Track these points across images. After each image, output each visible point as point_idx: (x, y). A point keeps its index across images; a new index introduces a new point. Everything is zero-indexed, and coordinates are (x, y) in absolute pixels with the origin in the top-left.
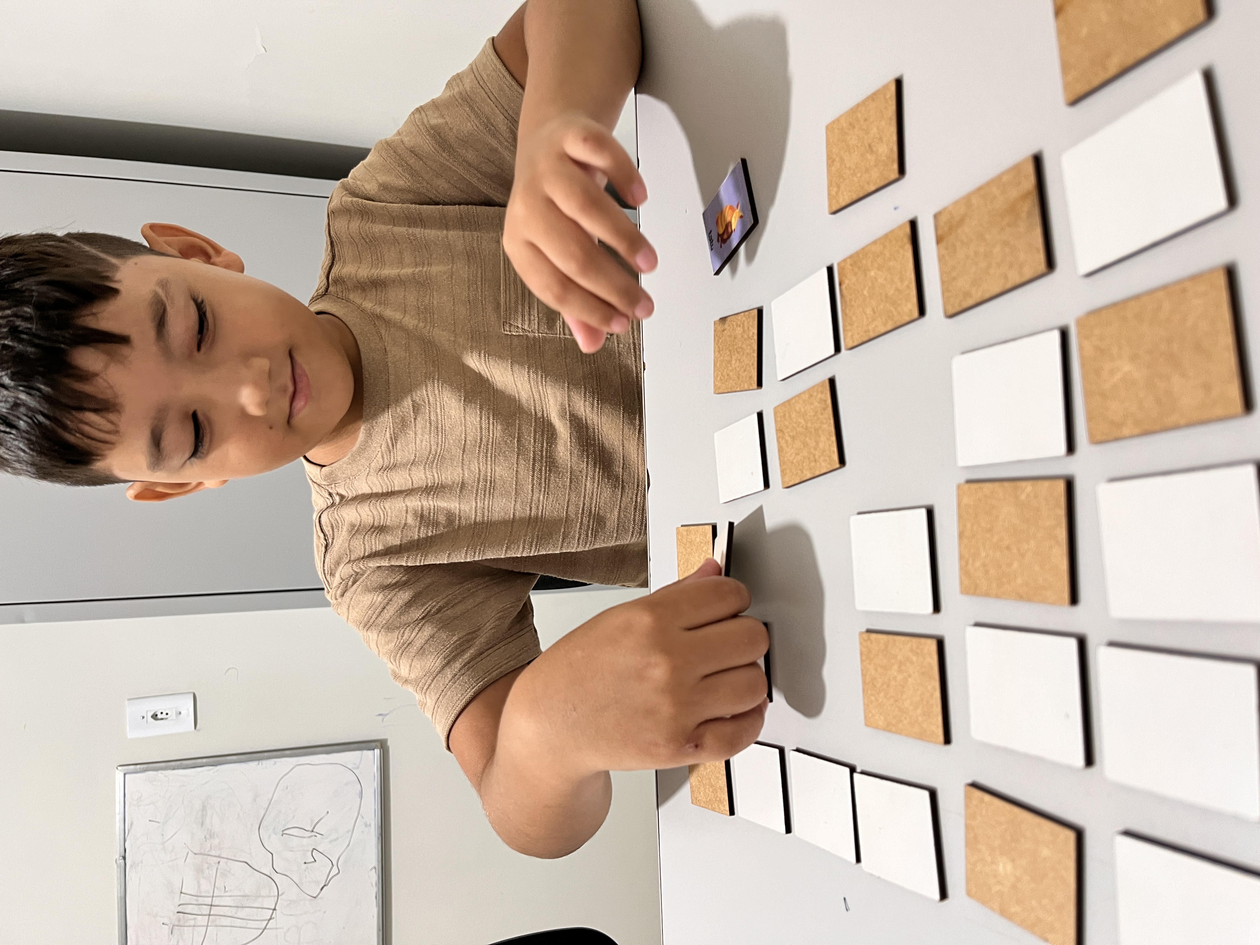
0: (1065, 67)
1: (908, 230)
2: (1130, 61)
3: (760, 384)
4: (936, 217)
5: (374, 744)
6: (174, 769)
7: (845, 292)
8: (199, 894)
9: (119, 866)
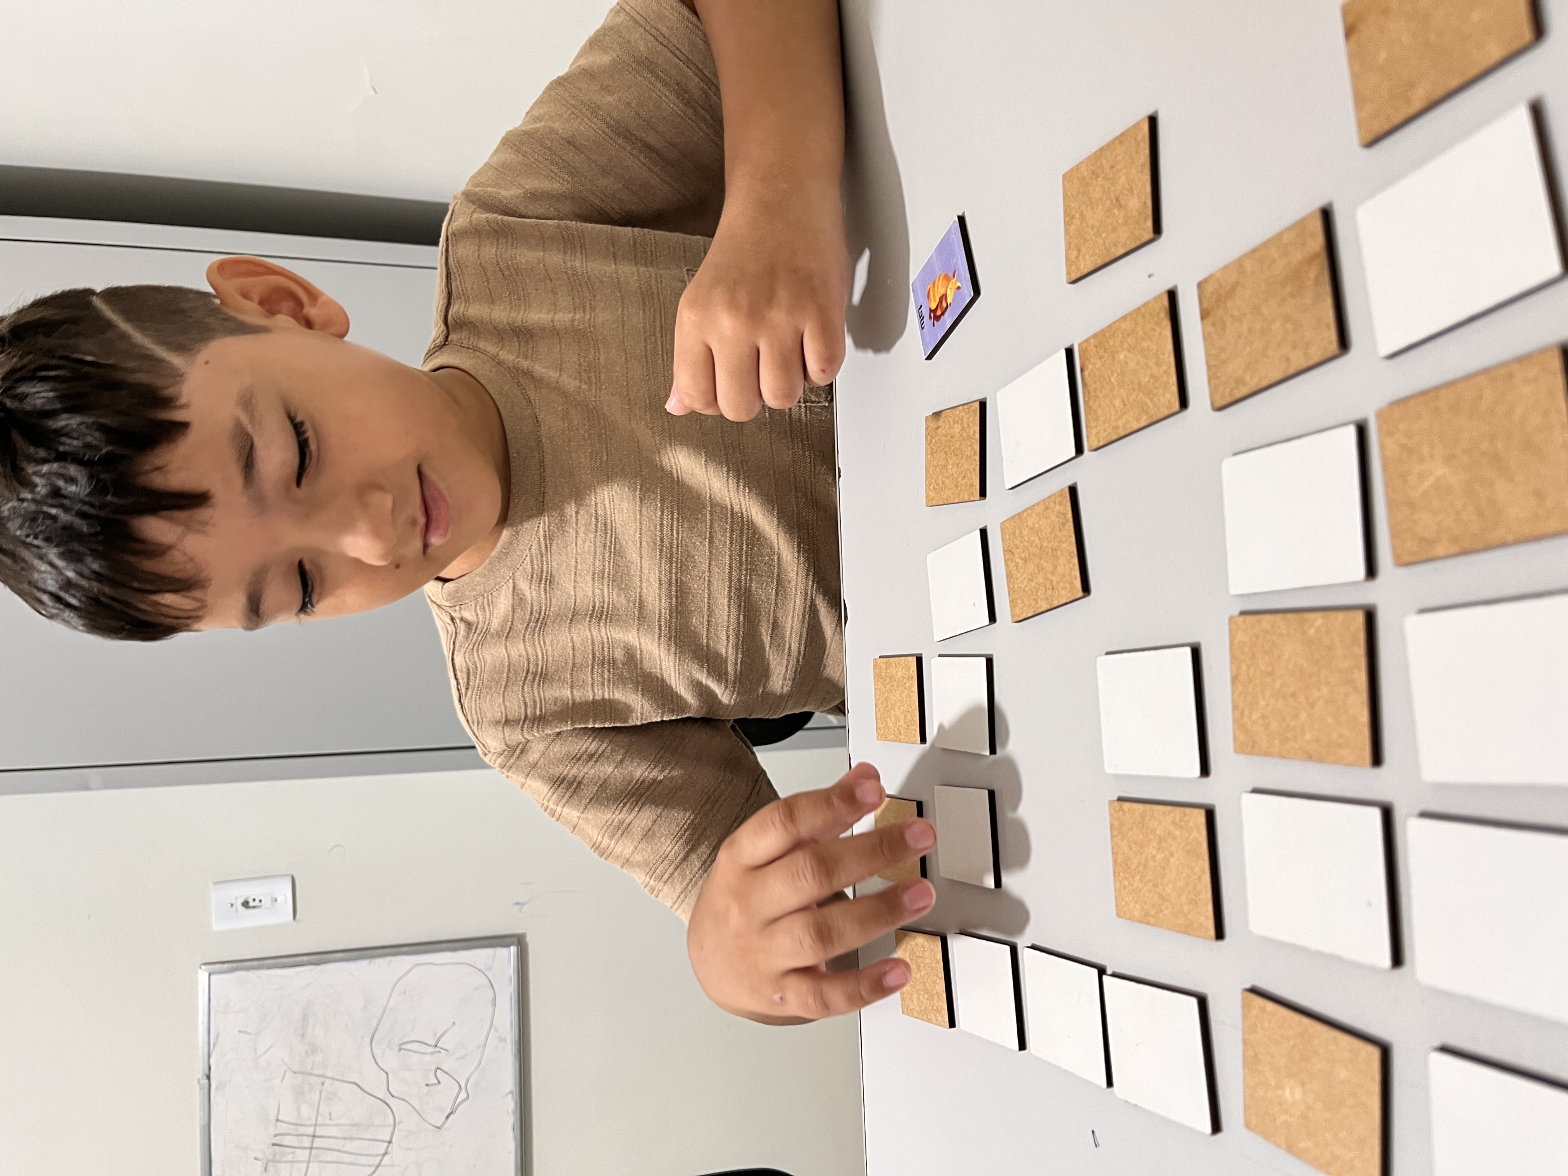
0: (1359, 100)
1: (1166, 302)
2: (1439, 92)
3: (983, 494)
4: (1200, 285)
5: (509, 940)
6: (269, 967)
7: (1088, 380)
8: (299, 1122)
9: (201, 1088)
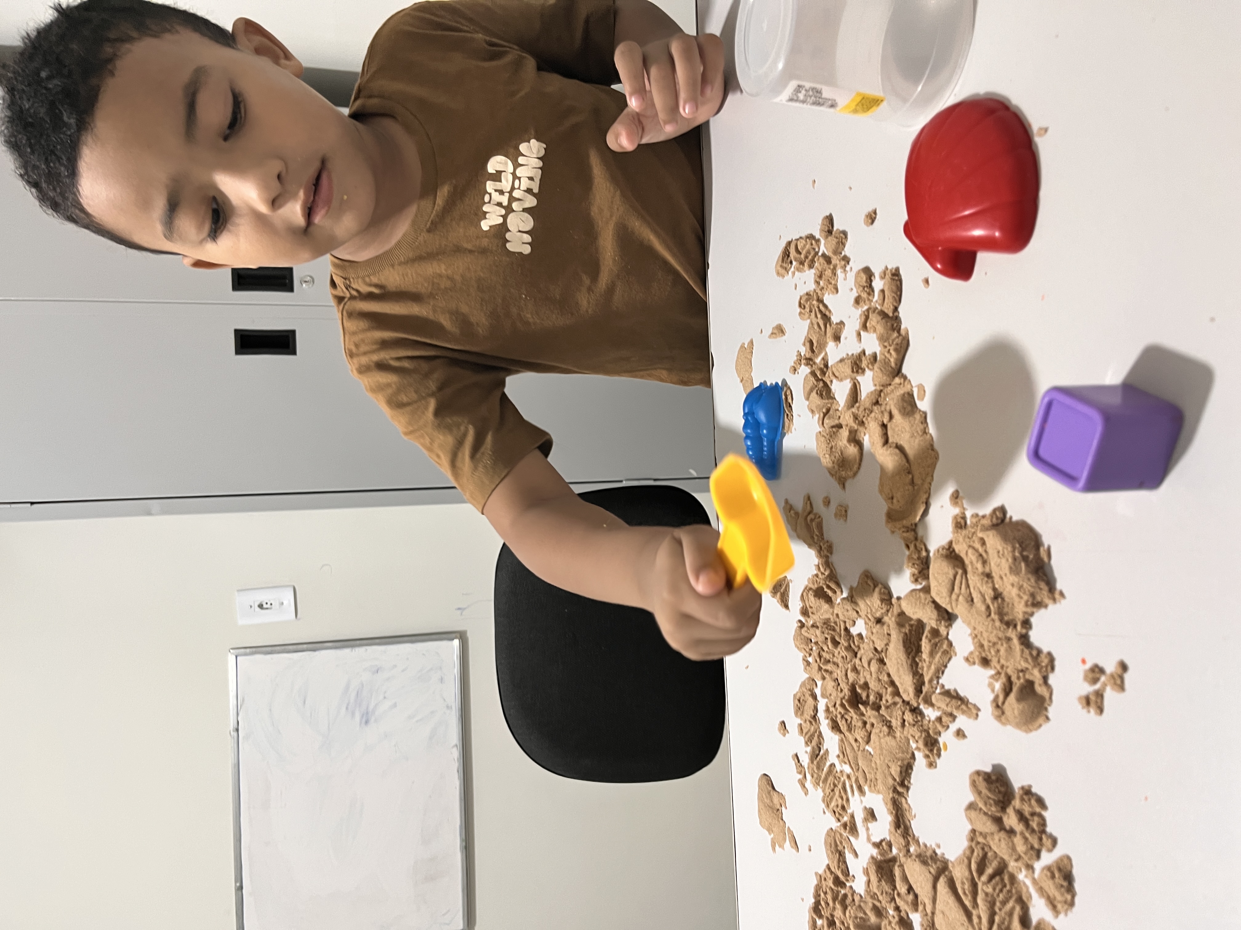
5: (454, 635)
6: (279, 652)
9: (233, 738)
